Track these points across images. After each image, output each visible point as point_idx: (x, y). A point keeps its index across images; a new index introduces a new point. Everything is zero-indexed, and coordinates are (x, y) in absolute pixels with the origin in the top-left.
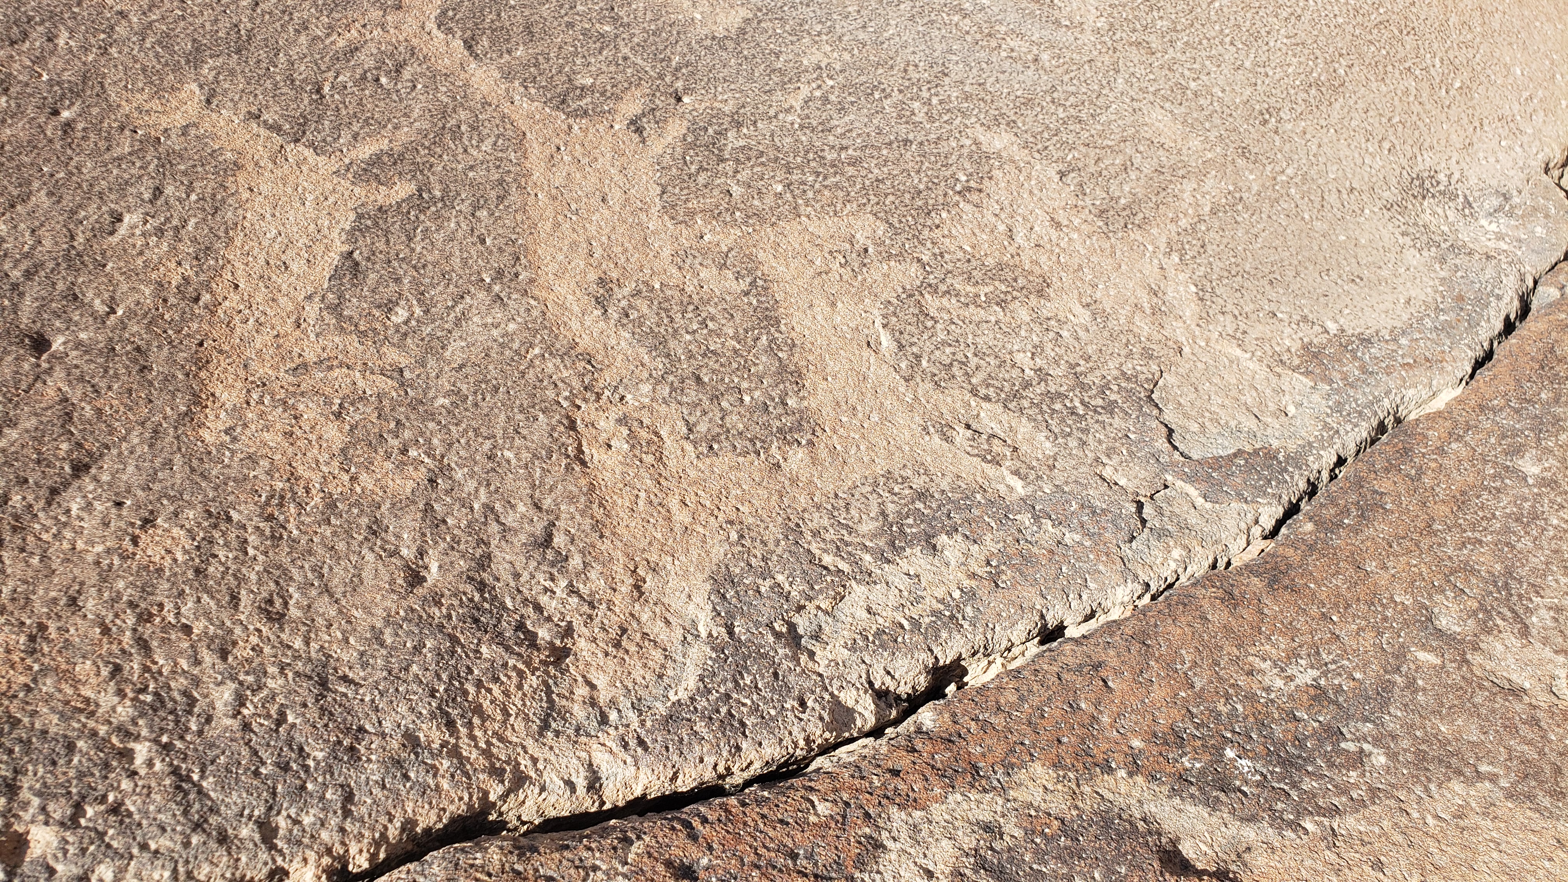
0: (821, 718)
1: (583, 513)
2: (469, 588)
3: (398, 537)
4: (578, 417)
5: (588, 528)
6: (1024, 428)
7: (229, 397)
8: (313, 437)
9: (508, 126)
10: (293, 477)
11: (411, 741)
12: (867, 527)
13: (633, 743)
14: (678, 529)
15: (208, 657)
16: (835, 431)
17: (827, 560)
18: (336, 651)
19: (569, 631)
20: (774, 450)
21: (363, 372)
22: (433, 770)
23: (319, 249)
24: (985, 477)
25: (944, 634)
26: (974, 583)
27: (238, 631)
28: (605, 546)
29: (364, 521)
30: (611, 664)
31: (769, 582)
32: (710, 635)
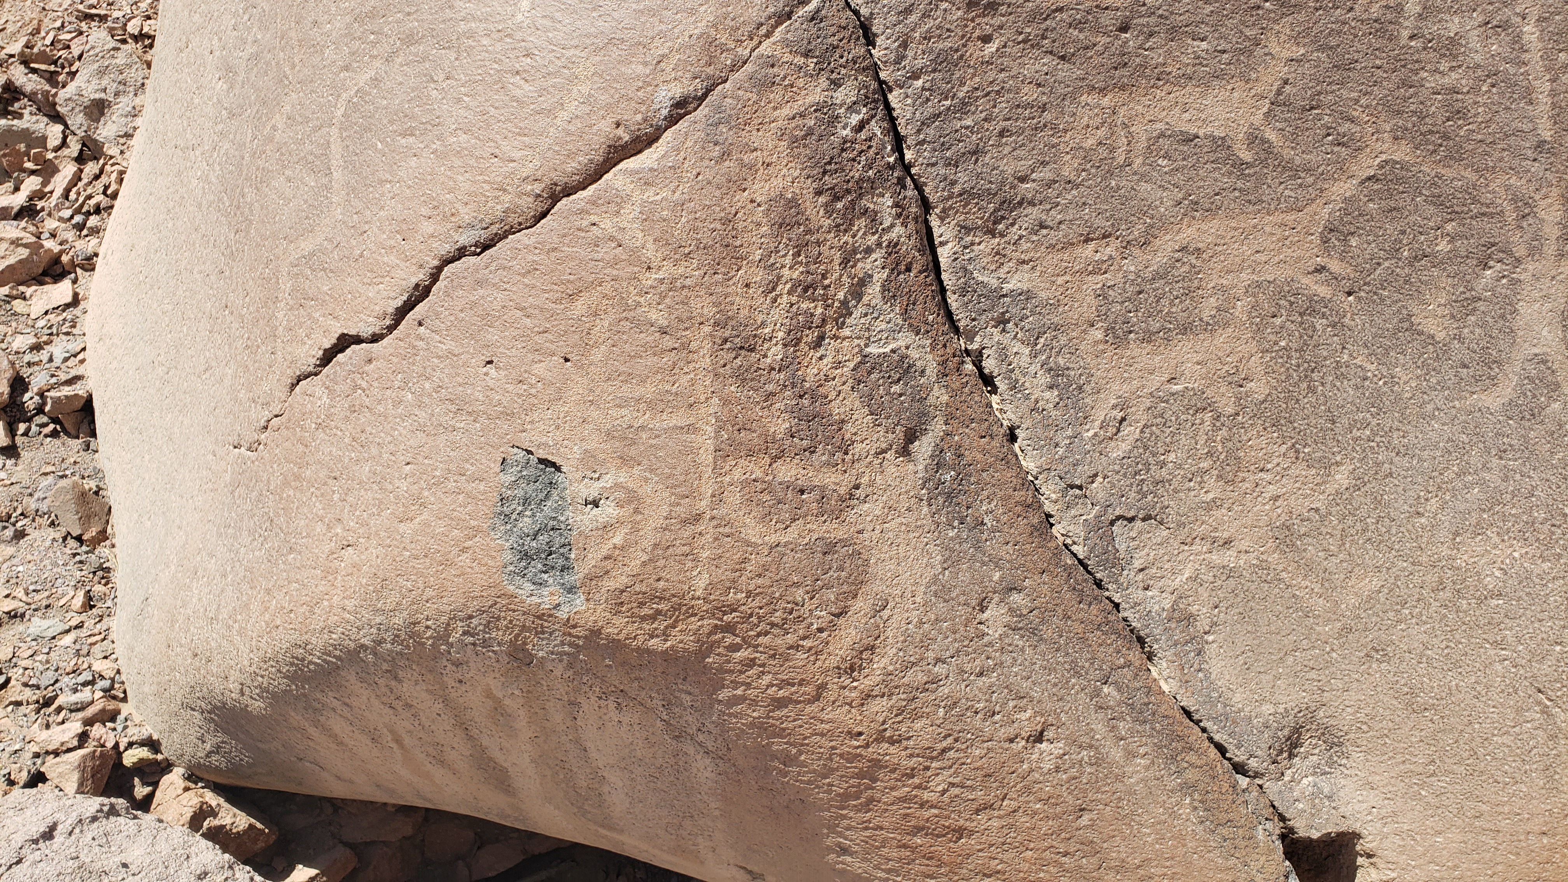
0: (968, 325)
1: (1058, 240)
2: (1018, 199)
3: (1041, 172)
4: (1112, 239)
5: (1051, 242)
6: (1125, 446)
7: (1106, 101)
8: (1087, 135)
9: (1305, 203)
10: (1066, 131)
11: (953, 183)
12: (1061, 361)
13: (956, 256)
14: (1053, 279)
15: (983, 115)
16: (1116, 354)
17: (1042, 340)
18: (989, 155)
19: (1002, 235)
20: (1100, 324)
21: (1126, 150)
22: (944, 190)
23: (1199, 123)
24: (1093, 421)
25: (1006, 381)
26: (1033, 400)
27: (995, 123)
28: (1043, 249)
29: (1047, 159)
30: (988, 250)
31: (1028, 314)
32: (1002, 288)
